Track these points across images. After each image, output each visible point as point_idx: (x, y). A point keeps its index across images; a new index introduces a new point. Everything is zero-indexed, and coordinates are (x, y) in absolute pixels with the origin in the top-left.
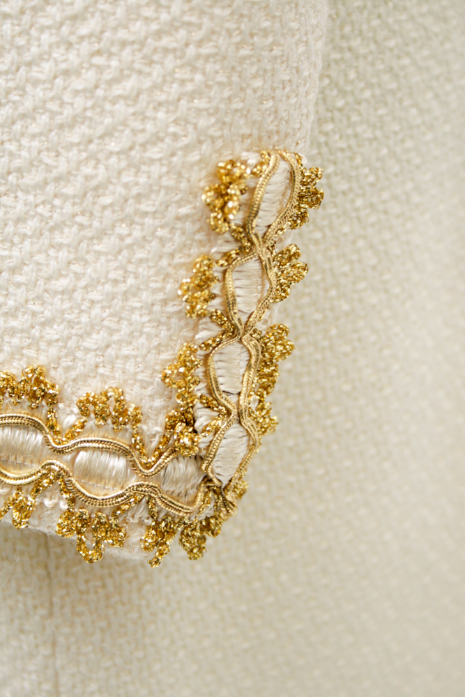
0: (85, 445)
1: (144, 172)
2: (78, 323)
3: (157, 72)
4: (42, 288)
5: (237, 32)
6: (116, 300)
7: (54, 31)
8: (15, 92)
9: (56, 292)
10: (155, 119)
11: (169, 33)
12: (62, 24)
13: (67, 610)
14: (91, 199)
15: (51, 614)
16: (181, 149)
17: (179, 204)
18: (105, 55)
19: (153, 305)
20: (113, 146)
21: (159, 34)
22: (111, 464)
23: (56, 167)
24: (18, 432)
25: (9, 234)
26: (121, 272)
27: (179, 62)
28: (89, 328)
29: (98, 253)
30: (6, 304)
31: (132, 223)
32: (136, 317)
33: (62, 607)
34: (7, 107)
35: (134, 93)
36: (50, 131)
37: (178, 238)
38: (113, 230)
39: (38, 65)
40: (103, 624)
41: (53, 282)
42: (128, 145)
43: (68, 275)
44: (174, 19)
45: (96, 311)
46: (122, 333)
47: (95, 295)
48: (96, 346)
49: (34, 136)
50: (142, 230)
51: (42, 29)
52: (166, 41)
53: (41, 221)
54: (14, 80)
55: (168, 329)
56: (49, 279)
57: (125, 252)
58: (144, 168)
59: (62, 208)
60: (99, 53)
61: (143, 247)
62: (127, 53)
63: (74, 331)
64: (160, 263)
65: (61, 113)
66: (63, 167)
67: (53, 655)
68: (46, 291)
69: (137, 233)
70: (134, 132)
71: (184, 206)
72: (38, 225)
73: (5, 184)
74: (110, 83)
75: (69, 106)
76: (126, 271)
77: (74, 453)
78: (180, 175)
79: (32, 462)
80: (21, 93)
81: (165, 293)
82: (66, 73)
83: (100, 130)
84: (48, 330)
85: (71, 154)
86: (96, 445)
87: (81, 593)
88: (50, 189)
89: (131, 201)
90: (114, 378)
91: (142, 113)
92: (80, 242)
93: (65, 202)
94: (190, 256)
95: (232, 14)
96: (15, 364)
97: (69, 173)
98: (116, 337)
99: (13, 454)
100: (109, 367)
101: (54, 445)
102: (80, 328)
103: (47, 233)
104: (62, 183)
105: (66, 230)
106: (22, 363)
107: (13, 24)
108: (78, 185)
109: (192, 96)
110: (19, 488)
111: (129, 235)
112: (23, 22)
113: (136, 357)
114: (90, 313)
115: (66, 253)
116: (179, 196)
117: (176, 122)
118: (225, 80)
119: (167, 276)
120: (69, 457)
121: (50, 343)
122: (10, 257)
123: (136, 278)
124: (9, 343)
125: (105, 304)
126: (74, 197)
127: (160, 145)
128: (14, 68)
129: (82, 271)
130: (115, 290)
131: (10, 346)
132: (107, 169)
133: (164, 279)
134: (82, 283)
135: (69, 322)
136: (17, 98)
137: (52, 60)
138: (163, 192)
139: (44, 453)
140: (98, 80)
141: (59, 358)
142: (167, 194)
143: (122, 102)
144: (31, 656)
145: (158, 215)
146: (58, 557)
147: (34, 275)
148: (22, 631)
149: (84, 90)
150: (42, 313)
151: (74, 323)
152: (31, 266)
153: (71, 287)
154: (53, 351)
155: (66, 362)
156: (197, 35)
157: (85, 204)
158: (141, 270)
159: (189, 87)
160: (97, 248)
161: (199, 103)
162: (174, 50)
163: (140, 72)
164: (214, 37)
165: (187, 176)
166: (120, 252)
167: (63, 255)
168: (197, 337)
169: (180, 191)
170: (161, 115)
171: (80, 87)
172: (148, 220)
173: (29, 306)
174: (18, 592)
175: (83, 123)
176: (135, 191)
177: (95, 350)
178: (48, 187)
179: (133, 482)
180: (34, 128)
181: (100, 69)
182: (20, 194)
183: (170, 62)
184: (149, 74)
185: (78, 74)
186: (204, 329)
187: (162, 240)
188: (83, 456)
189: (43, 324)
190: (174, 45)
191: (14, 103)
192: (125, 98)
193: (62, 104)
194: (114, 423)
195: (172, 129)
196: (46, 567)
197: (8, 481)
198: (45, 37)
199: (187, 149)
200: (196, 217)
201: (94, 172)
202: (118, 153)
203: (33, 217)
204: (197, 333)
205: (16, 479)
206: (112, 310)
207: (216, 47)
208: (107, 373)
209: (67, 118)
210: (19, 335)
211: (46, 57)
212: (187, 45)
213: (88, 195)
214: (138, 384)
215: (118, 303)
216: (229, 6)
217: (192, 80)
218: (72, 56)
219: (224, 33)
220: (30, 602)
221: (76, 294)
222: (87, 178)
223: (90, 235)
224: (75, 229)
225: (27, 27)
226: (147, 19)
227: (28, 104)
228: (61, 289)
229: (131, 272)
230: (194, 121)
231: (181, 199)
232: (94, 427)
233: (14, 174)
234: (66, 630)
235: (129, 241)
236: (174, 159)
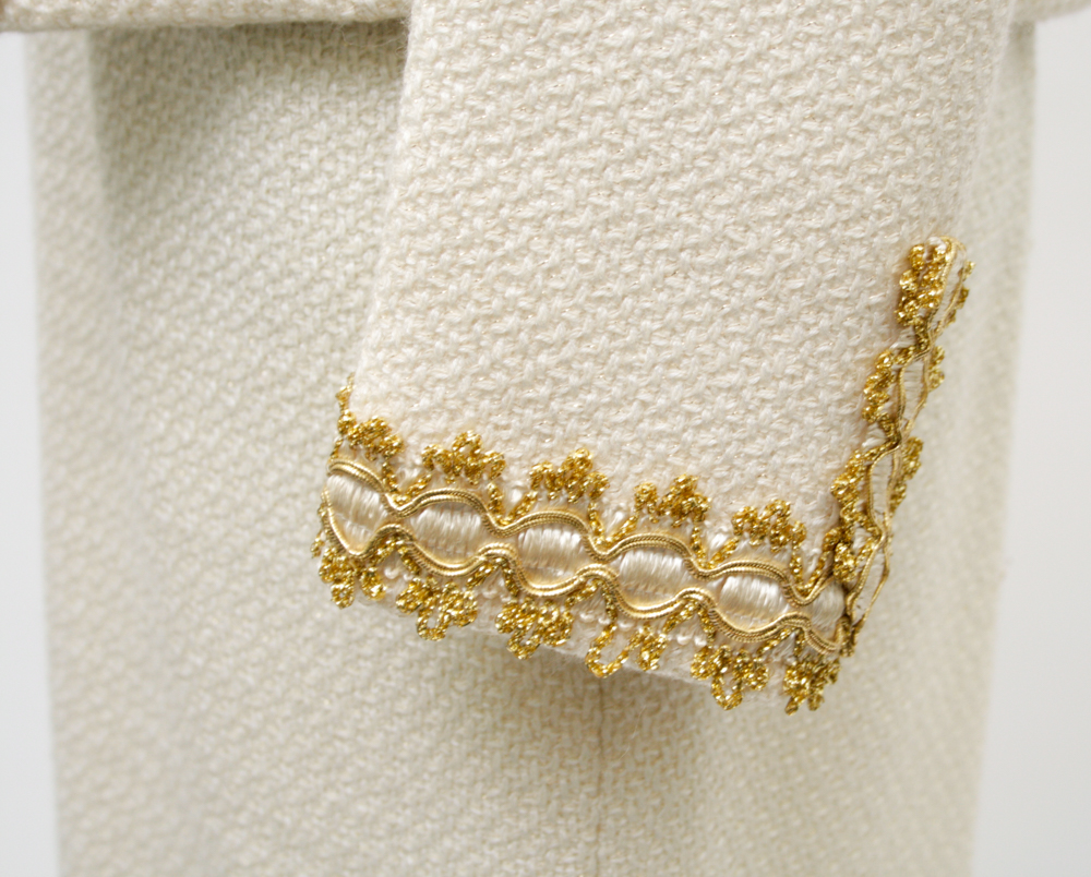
0: (735, 569)
1: (842, 252)
2: (742, 425)
3: (870, 141)
4: (703, 385)
5: (948, 104)
6: (790, 400)
7: (763, 91)
8: (705, 157)
9: (720, 389)
10: (862, 193)
11: (886, 100)
12: (773, 83)
13: (620, 785)
14: (779, 281)
15: (599, 791)
16: (883, 228)
17: (872, 290)
18: (818, 120)
19: (829, 405)
20: (814, 222)
21: (878, 100)
22: (762, 593)
23: (742, 244)
24: (651, 555)
25: (671, 320)
26: (800, 367)
27: (893, 132)
28: (754, 431)
29: (779, 344)
30: (654, 404)
31: (821, 310)
32: (808, 419)
33: (615, 782)
34: (692, 174)
35: (845, 164)
36: (742, 202)
37: (865, 330)
38: (798, 318)
39: (738, 127)
40: (656, 802)
41: (719, 377)
42: (831, 221)
43: (738, 369)
44: (896, 85)
45: (765, 412)
46: (792, 437)
47: (767, 394)
48: (760, 453)
49: (720, 208)
50: (831, 318)
51: (750, 87)
52: (883, 108)
53: (714, 306)
54: (705, 143)
55: (840, 435)
56: (713, 374)
57: (808, 344)
58: (843, 247)
59: (742, 292)
60: (813, 117)
61: (827, 339)
62: (842, 119)
63: (735, 435)
64: (843, 358)
65: (759, 183)
66: (751, 243)
67: (596, 842)
68: (708, 388)
69: (824, 322)
70: (839, 206)
71: (876, 294)
72: (710, 310)
73: (673, 262)
74: (819, 151)
75: (769, 175)
76: (806, 365)
77: (721, 580)
78: (877, 258)
79: (665, 591)
80: (711, 158)
81: (843, 393)
82: (771, 138)
83: (801, 204)
84: (703, 434)
85: (763, 230)
86: (750, 569)
87: (638, 764)
88: (731, 269)
89: (823, 285)
90: (775, 490)
91: (850, 186)
92: (759, 331)
93: (747, 284)
94: (872, 350)
95: (947, 83)
96: (655, 475)
97: (759, 251)
98: (784, 443)
99: (644, 582)
100: (771, 477)
101: (700, 570)
102: (744, 432)
103: (719, 320)
104: (747, 262)
105: (744, 318)
106: (664, 473)
107: (713, 80)
108: (767, 265)
109: (900, 171)
110: (647, 623)
111: (815, 324)
112: (726, 78)
113: (803, 465)
114: (758, 414)
115: (740, 344)
116: (873, 282)
117: (883, 198)
118: (931, 155)
119: (848, 372)
120: (715, 584)
121: (704, 449)
122: (668, 348)
123: (816, 373)
124: (652, 449)
125: (776, 403)
126: (760, 278)
127: (863, 222)
128: (707, 129)
129: (756, 365)
130: (792, 387)
131: (653, 454)
132: (802, 248)
133: (843, 376)
134: (754, 379)
135: (731, 424)
136: (705, 164)
137: (755, 122)
138: (858, 277)
139: (684, 579)
140: (808, 147)
141: (714, 467)
142: (862, 279)
143: (829, 173)
144: (571, 844)
145: (849, 303)
146: (616, 720)
147: (697, 368)
148: (561, 814)
149: (790, 158)
150: (699, 413)
151: (737, 425)
152: (693, 359)
153: (740, 384)
154: (706, 459)
155: (721, 472)
156: (915, 104)
157: (771, 288)
158: (822, 364)
159: (900, 161)
160: (776, 338)
161: (907, 179)
162: (891, 118)
163: (853, 141)
164: (928, 108)
165: (884, 259)
166: (801, 344)
167: (736, 345)
168: (864, 444)
169: (875, 275)
170: (869, 189)
171: (785, 154)
172: (838, 308)
173: (684, 406)
174: (561, 766)
175: (783, 195)
176: (830, 275)
177: (759, 457)
178: (729, 267)
179: (785, 612)
180: (722, 200)
181: (810, 135)
182: (692, 274)
183: (885, 132)
184: (862, 144)
185: (785, 139)
186: (872, 436)
187: (849, 332)
188: (732, 583)
189: (698, 428)
190: (892, 113)
191: (701, 169)
192: (835, 168)
193: (762, 171)
194: (773, 543)
195: (877, 207)
196: (599, 733)
197: (635, 615)
198: (751, 97)
199: (888, 229)
200: (884, 307)
201: (788, 251)
202: (818, 230)
203: (705, 300)
204: (864, 440)
205: (645, 612)
206: (783, 411)
207: (929, 117)
208: (768, 485)
209: (765, 188)
210: (666, 440)
211: (749, 118)
212: (904, 114)
213: (777, 277)
214: (800, 498)
215: (792, 403)
216: (945, 75)
217: (903, 153)
218: (781, 119)
219: (937, 103)
220: (575, 777)
221: (745, 391)
222: (780, 257)
223: (772, 323)
224: (754, 316)
225: (731, 83)
226: (868, 82)
227: (719, 171)
228: (728, 385)
229: (811, 367)
230: (900, 198)
231: (874, 286)
232: (749, 548)
233: (688, 251)
234: (616, 810)
235: (813, 331)
236: (875, 240)
